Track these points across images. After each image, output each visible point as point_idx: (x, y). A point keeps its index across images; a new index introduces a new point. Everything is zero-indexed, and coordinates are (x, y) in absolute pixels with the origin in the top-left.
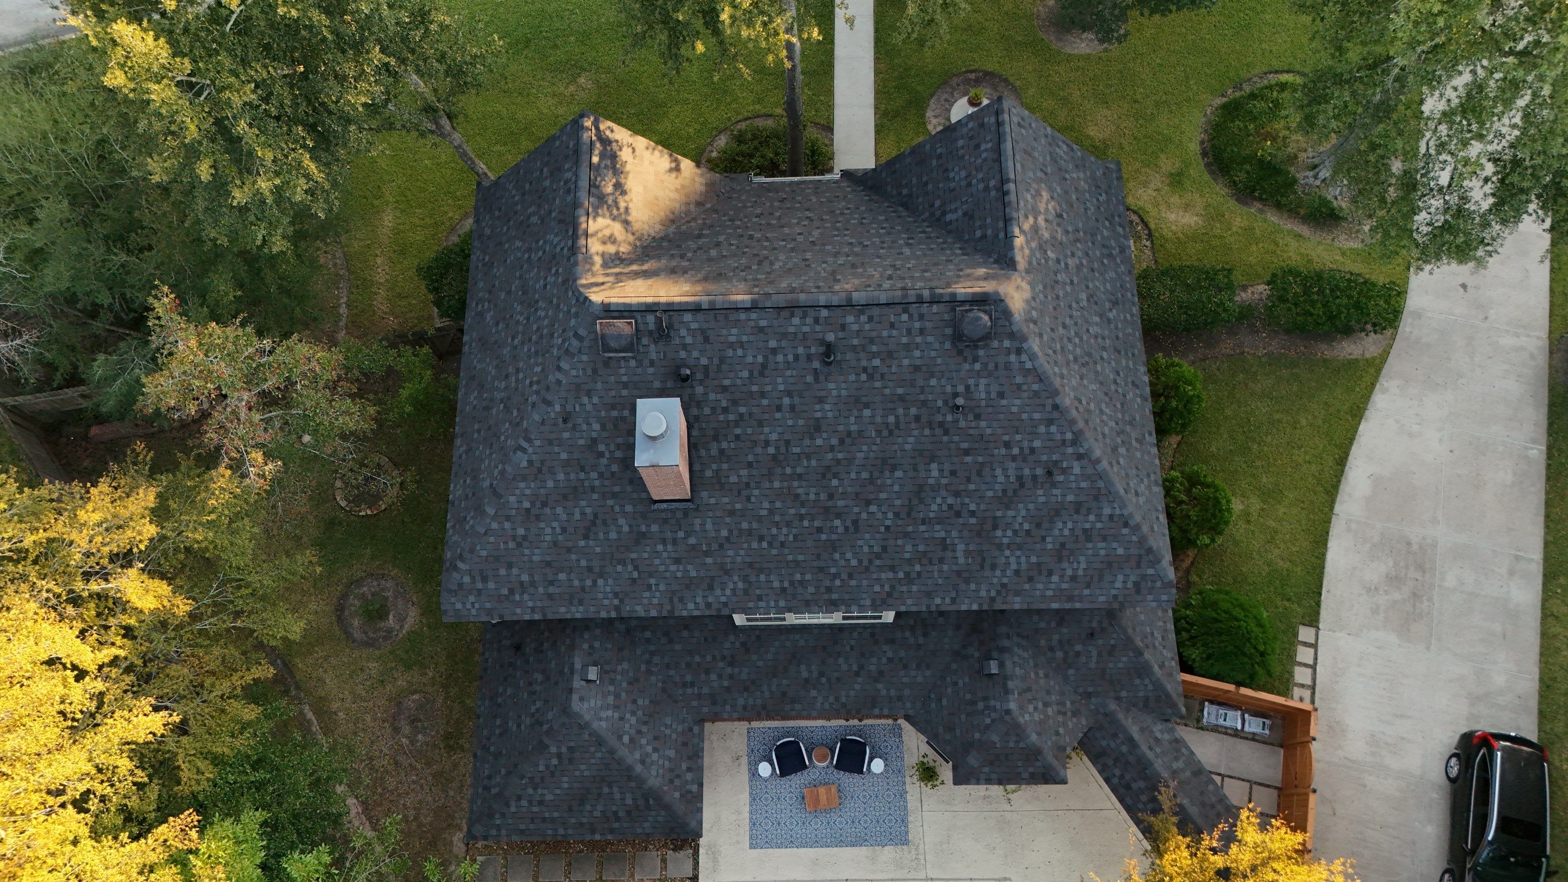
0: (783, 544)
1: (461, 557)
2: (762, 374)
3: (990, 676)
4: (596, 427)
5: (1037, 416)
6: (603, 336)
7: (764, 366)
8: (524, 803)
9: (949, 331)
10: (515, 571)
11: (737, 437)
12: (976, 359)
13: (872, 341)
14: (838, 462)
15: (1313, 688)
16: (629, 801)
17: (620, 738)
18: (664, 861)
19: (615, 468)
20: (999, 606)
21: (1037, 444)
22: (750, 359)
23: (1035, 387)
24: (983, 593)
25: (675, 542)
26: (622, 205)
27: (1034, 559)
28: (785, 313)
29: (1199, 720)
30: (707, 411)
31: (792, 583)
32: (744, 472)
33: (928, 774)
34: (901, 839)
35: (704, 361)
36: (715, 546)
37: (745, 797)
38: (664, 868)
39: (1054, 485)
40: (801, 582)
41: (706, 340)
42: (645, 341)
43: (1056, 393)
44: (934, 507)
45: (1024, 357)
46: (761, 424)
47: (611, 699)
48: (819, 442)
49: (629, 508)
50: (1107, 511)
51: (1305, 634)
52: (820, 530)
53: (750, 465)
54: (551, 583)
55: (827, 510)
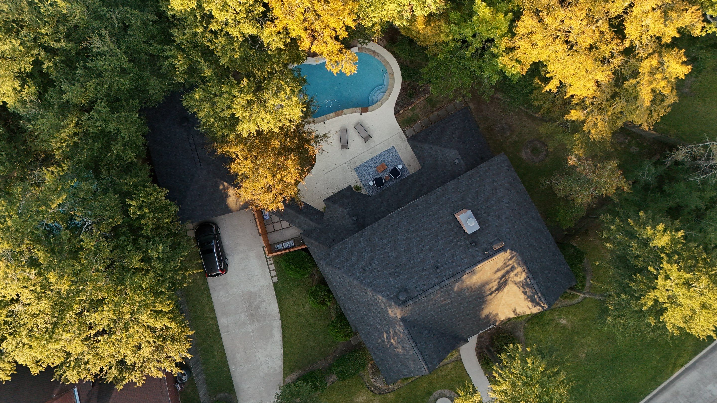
0: (424, 217)
1: (508, 170)
2: (453, 255)
3: (354, 216)
4: (490, 219)
5: (375, 282)
6: (500, 241)
7: (453, 257)
8: (456, 123)
9: (409, 291)
10: (491, 174)
11: (450, 236)
12: (398, 288)
13: (428, 278)
14: (420, 244)
15: (268, 265)
16: (430, 137)
17: (440, 150)
18: (414, 131)
19: (479, 212)
20: (360, 232)
21: (371, 275)
22: (458, 257)
23: (379, 289)
24: (366, 233)
25: (453, 203)
26: (521, 288)
27: (358, 247)
28: (455, 273)
29: (294, 241)
30: (462, 238)
31: (416, 209)
32: (444, 229)
33: (358, 188)
34: (356, 169)
35: (470, 250)
36: (441, 207)
37: (402, 157)
38: (413, 129)
39: (362, 268)
40: (414, 211)
41: (472, 256)
42: (489, 247)
43: (373, 290)
44: (389, 246)
45: (385, 294)
46: (446, 243)
47: (448, 158)
48: (428, 246)
49: (470, 204)
50: (345, 268)
51: (275, 279)
52: (416, 225)
53: (443, 231)
54: (480, 176)
55: (417, 231)
